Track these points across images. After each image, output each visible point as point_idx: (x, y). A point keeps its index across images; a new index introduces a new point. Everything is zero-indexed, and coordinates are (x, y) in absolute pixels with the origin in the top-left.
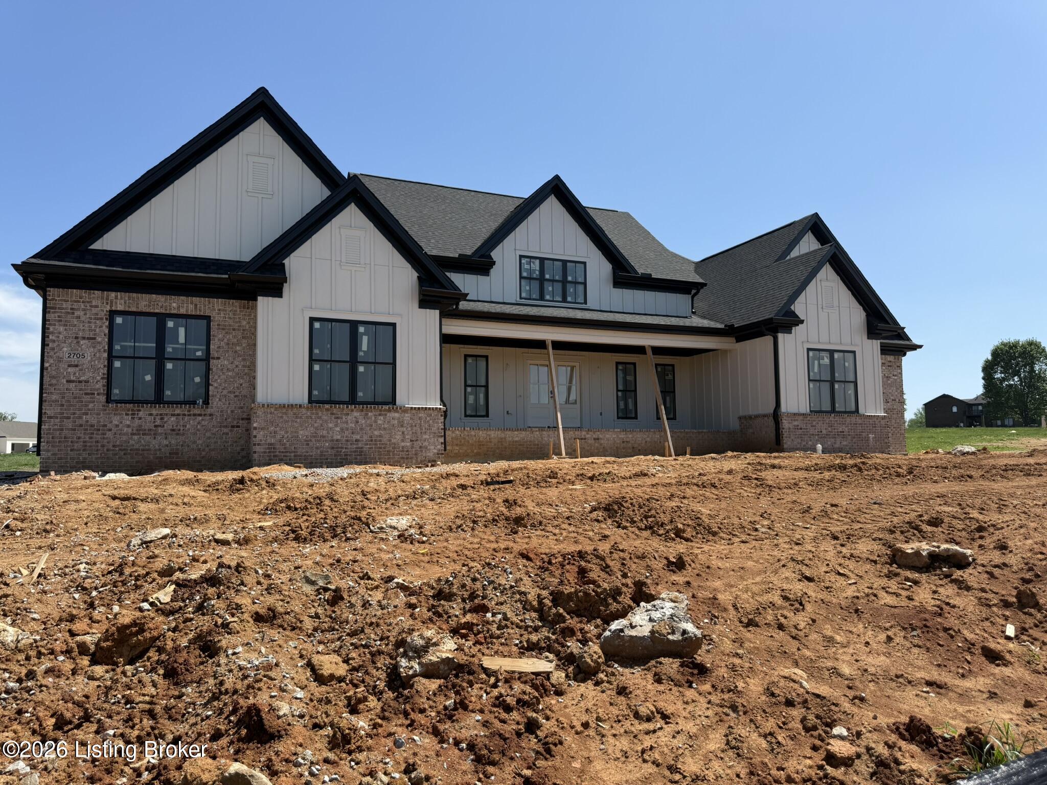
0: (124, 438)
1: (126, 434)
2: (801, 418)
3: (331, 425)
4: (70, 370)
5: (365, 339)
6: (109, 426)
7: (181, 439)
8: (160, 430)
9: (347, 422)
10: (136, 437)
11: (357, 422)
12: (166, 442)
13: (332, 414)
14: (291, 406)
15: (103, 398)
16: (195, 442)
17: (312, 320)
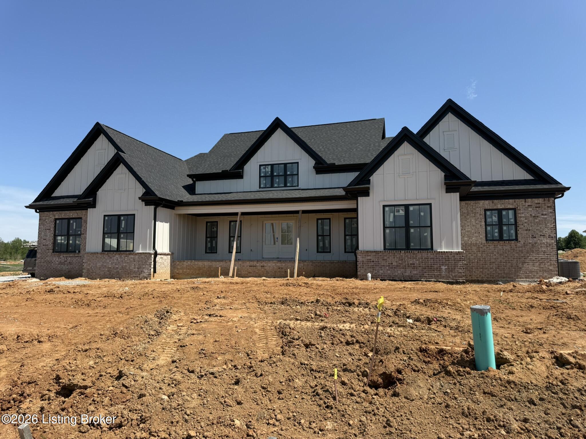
0: (56, 265)
1: (56, 264)
2: (374, 254)
3: (108, 261)
4: (44, 241)
5: (123, 222)
6: (53, 261)
7: (72, 266)
8: (66, 263)
9: (114, 260)
10: (59, 265)
11: (117, 260)
12: (67, 267)
13: (109, 256)
14: (95, 253)
15: (51, 251)
16: (75, 267)
17: (105, 216)
